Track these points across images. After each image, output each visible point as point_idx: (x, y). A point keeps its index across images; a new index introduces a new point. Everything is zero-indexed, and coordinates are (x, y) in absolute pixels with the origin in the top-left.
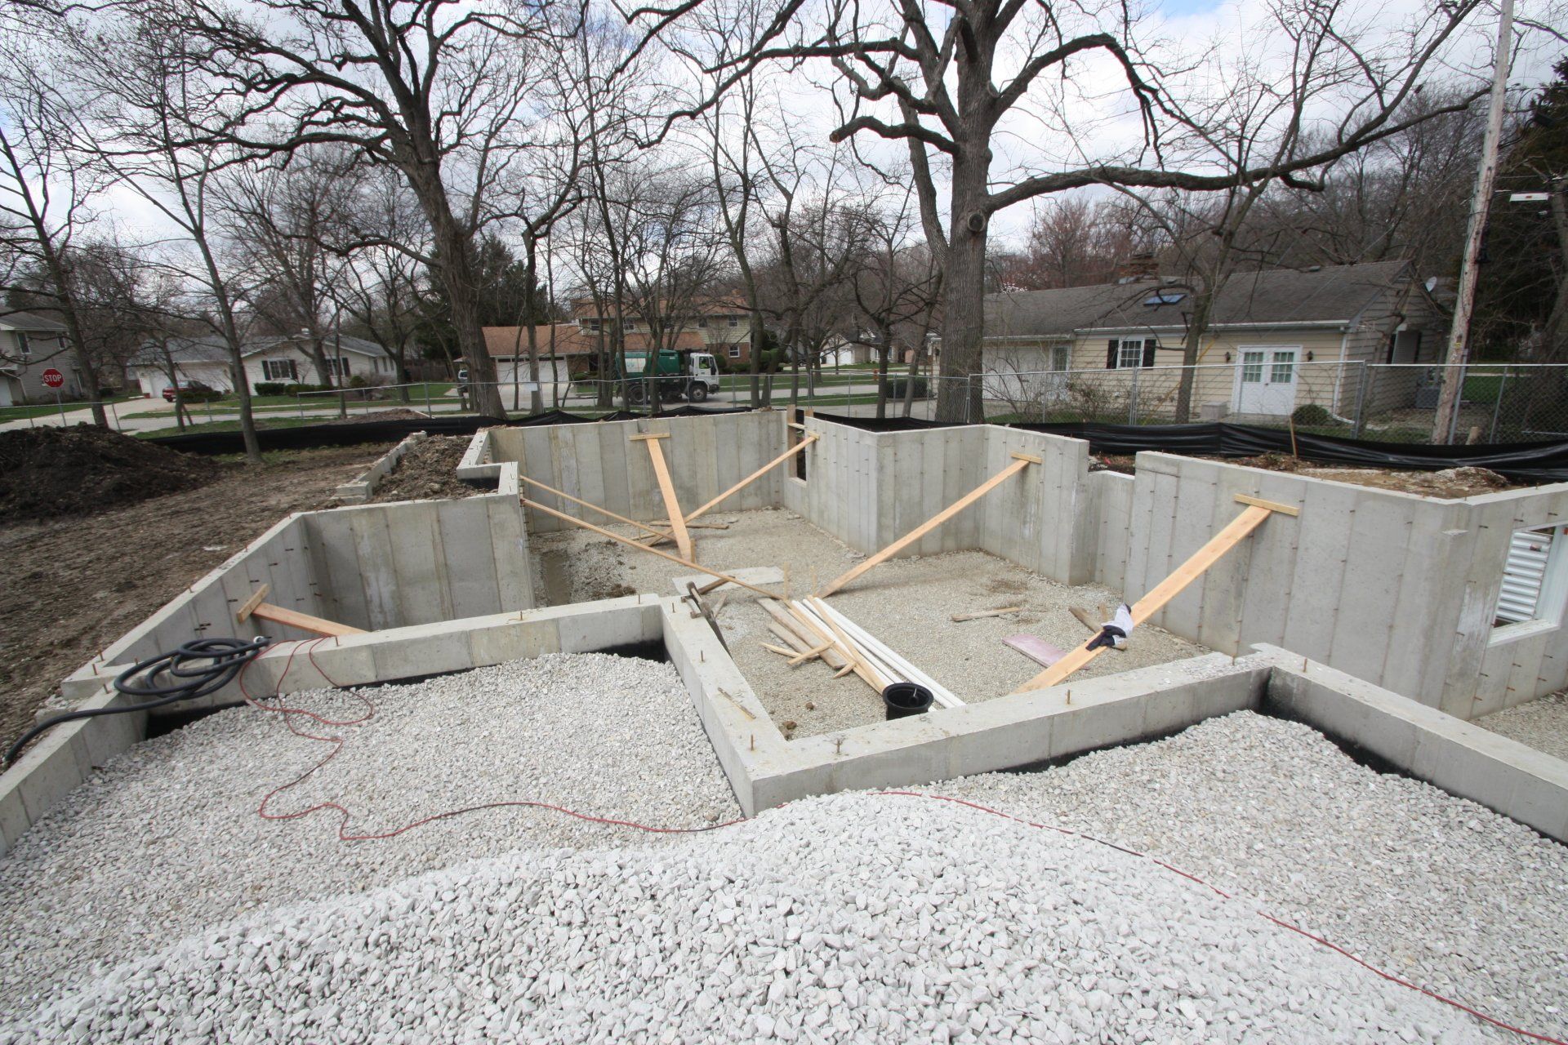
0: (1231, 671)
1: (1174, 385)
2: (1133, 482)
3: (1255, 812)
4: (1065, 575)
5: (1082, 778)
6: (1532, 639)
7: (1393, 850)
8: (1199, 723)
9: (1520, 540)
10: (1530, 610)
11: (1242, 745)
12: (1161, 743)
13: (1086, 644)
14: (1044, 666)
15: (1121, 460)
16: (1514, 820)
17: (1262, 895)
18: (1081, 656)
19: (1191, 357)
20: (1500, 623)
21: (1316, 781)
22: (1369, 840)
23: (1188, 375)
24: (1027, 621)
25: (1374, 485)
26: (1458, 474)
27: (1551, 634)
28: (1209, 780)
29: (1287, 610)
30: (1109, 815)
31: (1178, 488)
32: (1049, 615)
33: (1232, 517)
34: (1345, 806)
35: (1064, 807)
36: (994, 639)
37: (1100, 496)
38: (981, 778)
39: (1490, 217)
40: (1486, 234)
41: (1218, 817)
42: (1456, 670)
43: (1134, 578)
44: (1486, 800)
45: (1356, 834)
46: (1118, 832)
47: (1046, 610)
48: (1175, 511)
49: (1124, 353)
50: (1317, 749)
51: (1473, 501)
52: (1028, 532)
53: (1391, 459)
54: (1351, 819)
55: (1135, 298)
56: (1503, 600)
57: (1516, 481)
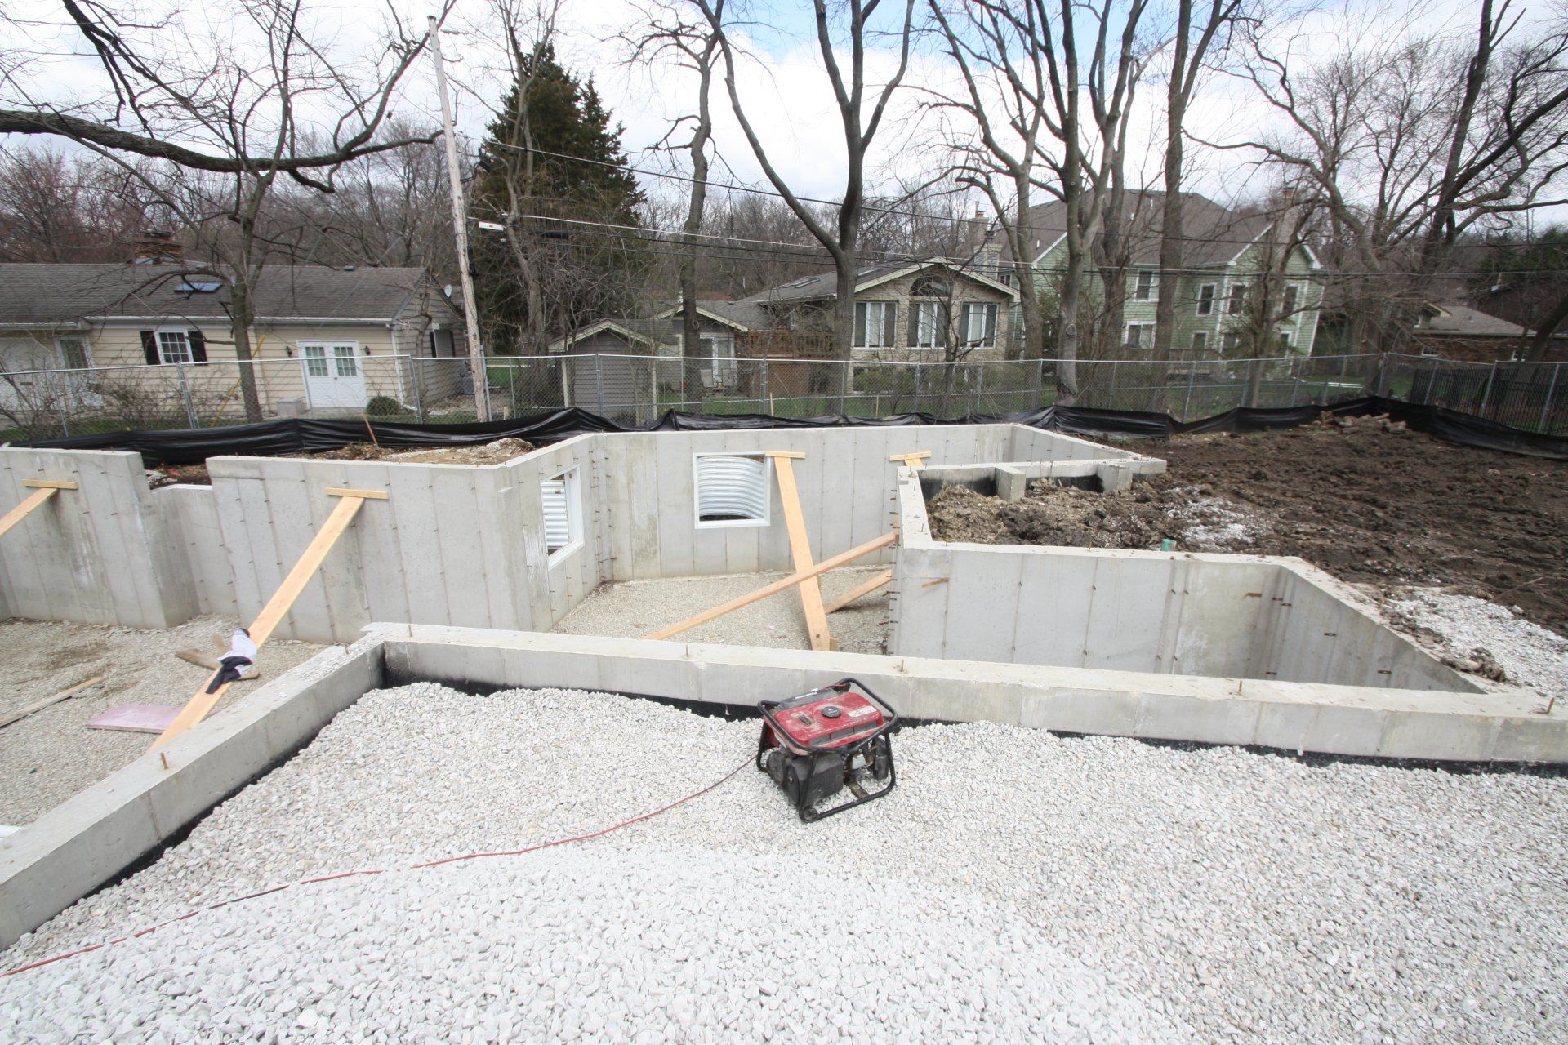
0: (347, 660)
1: (234, 382)
2: (212, 492)
3: (398, 778)
4: (159, 618)
5: (210, 843)
6: (572, 557)
7: (508, 751)
8: (330, 722)
9: (547, 487)
10: (566, 537)
11: (376, 724)
12: (296, 760)
13: (206, 687)
14: (157, 734)
15: (193, 470)
16: (573, 689)
17: (418, 849)
18: (202, 702)
19: (244, 351)
20: (551, 551)
21: (442, 726)
22: (490, 753)
23: (247, 372)
24: (118, 689)
25: (445, 462)
26: (502, 445)
27: (582, 550)
28: (351, 771)
29: (404, 585)
30: (253, 863)
31: (266, 490)
32: (150, 671)
33: (329, 511)
34: (467, 735)
35: (194, 887)
36: (71, 729)
37: (175, 514)
38: (60, 920)
39: (470, 239)
40: (471, 252)
41: (366, 802)
42: (534, 594)
43: (246, 596)
44: (555, 685)
45: (480, 754)
46: (266, 875)
47: (144, 667)
48: (270, 515)
49: (165, 347)
50: (437, 698)
51: (510, 464)
52: (86, 578)
53: (454, 438)
54: (474, 743)
55: (156, 282)
56: (548, 534)
57: (538, 444)
